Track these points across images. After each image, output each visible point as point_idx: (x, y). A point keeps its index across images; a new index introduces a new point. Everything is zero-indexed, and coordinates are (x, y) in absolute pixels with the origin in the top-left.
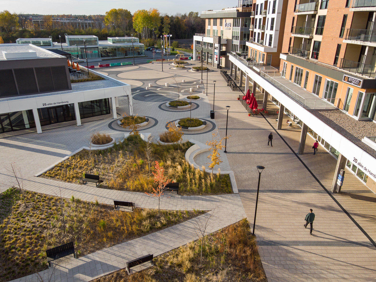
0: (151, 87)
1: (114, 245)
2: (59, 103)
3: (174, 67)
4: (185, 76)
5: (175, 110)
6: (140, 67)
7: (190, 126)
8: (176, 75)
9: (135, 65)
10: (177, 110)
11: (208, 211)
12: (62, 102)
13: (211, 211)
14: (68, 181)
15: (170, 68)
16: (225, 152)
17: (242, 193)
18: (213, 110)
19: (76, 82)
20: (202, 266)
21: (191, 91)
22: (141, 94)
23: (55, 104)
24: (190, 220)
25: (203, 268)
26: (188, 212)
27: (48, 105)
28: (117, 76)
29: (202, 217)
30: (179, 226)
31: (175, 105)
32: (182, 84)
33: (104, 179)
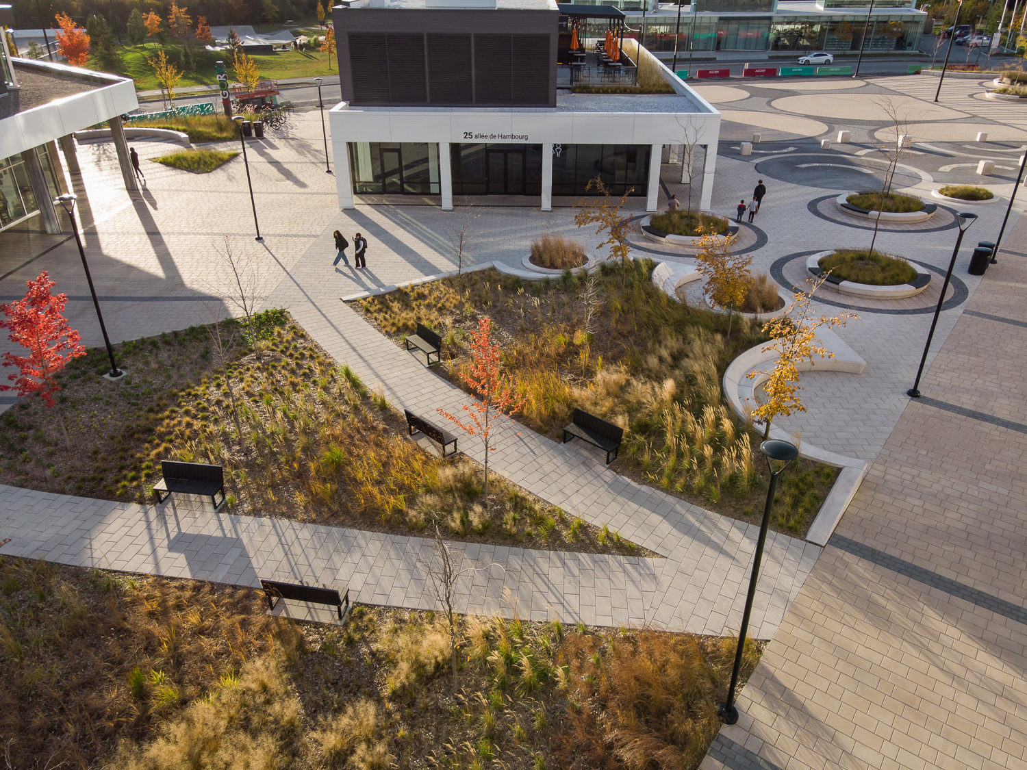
0: (844, 142)
1: (313, 522)
2: (505, 137)
3: (988, 92)
4: (1005, 124)
5: (855, 222)
6: (868, 84)
7: (854, 277)
8: (974, 116)
9: (860, 76)
10: (864, 224)
11: (654, 554)
12: (512, 137)
13: (663, 557)
14: (386, 332)
15: (971, 96)
16: (914, 393)
17: (840, 552)
18: (995, 242)
19: (591, 92)
20: (451, 705)
21: (979, 171)
22: (790, 159)
23: (493, 137)
24: (565, 555)
25: (448, 711)
26: (584, 528)
27: (476, 137)
28: (769, 103)
29: (614, 561)
30: (515, 557)
31: (863, 206)
32: (967, 146)
33: (465, 353)
